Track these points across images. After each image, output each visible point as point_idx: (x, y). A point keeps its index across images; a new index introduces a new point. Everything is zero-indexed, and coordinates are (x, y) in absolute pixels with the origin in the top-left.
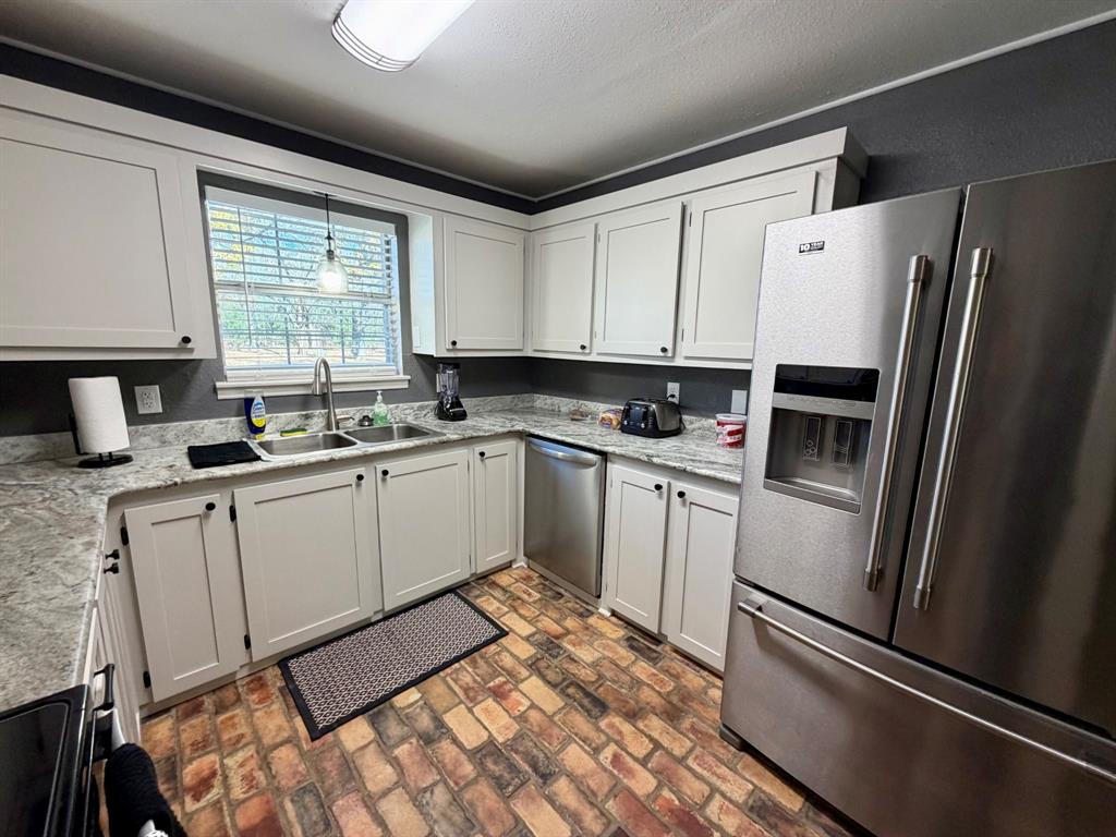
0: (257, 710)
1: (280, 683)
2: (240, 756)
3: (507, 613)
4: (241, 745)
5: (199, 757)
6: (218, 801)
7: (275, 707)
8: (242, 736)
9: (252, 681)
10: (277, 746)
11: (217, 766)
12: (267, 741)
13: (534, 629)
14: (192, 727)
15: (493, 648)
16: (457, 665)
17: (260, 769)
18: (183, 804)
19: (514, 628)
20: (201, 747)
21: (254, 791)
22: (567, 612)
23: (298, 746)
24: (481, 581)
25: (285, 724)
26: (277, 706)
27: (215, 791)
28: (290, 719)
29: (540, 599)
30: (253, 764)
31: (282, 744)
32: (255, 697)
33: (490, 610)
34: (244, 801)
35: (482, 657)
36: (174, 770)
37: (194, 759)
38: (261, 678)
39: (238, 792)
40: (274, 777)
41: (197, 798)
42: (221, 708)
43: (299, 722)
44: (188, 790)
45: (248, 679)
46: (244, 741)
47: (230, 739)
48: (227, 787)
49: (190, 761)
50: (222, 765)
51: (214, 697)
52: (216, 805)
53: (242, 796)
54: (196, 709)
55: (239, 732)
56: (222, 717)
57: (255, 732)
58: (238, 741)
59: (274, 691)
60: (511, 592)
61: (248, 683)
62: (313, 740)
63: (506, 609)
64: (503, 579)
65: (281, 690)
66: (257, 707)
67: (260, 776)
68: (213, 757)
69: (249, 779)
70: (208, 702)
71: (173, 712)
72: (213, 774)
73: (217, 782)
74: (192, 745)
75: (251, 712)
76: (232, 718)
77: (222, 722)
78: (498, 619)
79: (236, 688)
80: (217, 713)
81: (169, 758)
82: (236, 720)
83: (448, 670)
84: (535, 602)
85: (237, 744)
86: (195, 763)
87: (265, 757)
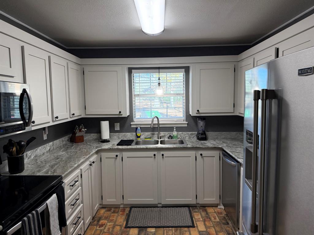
0: (119, 216)
1: (127, 212)
2: (111, 224)
3: (201, 221)
4: (112, 221)
5: (105, 220)
6: (102, 230)
7: (123, 217)
8: (113, 220)
9: (123, 209)
10: (118, 225)
11: (106, 223)
12: (117, 223)
13: (205, 230)
14: (107, 213)
15: (186, 229)
16: (171, 228)
17: (112, 228)
18: (97, 227)
19: (199, 226)
20: (106, 218)
21: (108, 232)
22: (224, 230)
23: (121, 228)
24: (201, 208)
25: (122, 222)
26: (124, 217)
27: (103, 228)
28: (124, 221)
29: (217, 222)
30: (111, 226)
31: (119, 225)
32: (121, 213)
33: (196, 218)
34: (105, 232)
35: (180, 230)
36: (99, 220)
37: (104, 220)
38: (125, 209)
39: (105, 230)
40: (113, 231)
41: (99, 227)
42: (114, 212)
43: (125, 223)
44: (99, 225)
45: (122, 208)
46: (113, 221)
47: (111, 219)
48: (105, 228)
49: (103, 220)
50: (107, 224)
51: (114, 209)
52: (101, 231)
53: (106, 231)
54: (110, 210)
55: (113, 219)
56: (113, 214)
57: (116, 220)
58: (112, 220)
59: (125, 214)
60: (209, 215)
61: (122, 209)
62: (125, 228)
63: (202, 220)
64: (210, 210)
65: (127, 214)
66: (120, 215)
67: (111, 229)
68: (106, 221)
69: (109, 229)
70: (113, 209)
71: (106, 209)
72: (104, 225)
73: (104, 226)
74: (105, 217)
75: (118, 216)
76: (114, 215)
77: (112, 215)
78: (196, 221)
79: (119, 209)
80: (113, 213)
81: (100, 217)
82: (115, 216)
83: (167, 229)
84: (214, 222)
85: (111, 221)
86: (103, 221)
87: (115, 226)
